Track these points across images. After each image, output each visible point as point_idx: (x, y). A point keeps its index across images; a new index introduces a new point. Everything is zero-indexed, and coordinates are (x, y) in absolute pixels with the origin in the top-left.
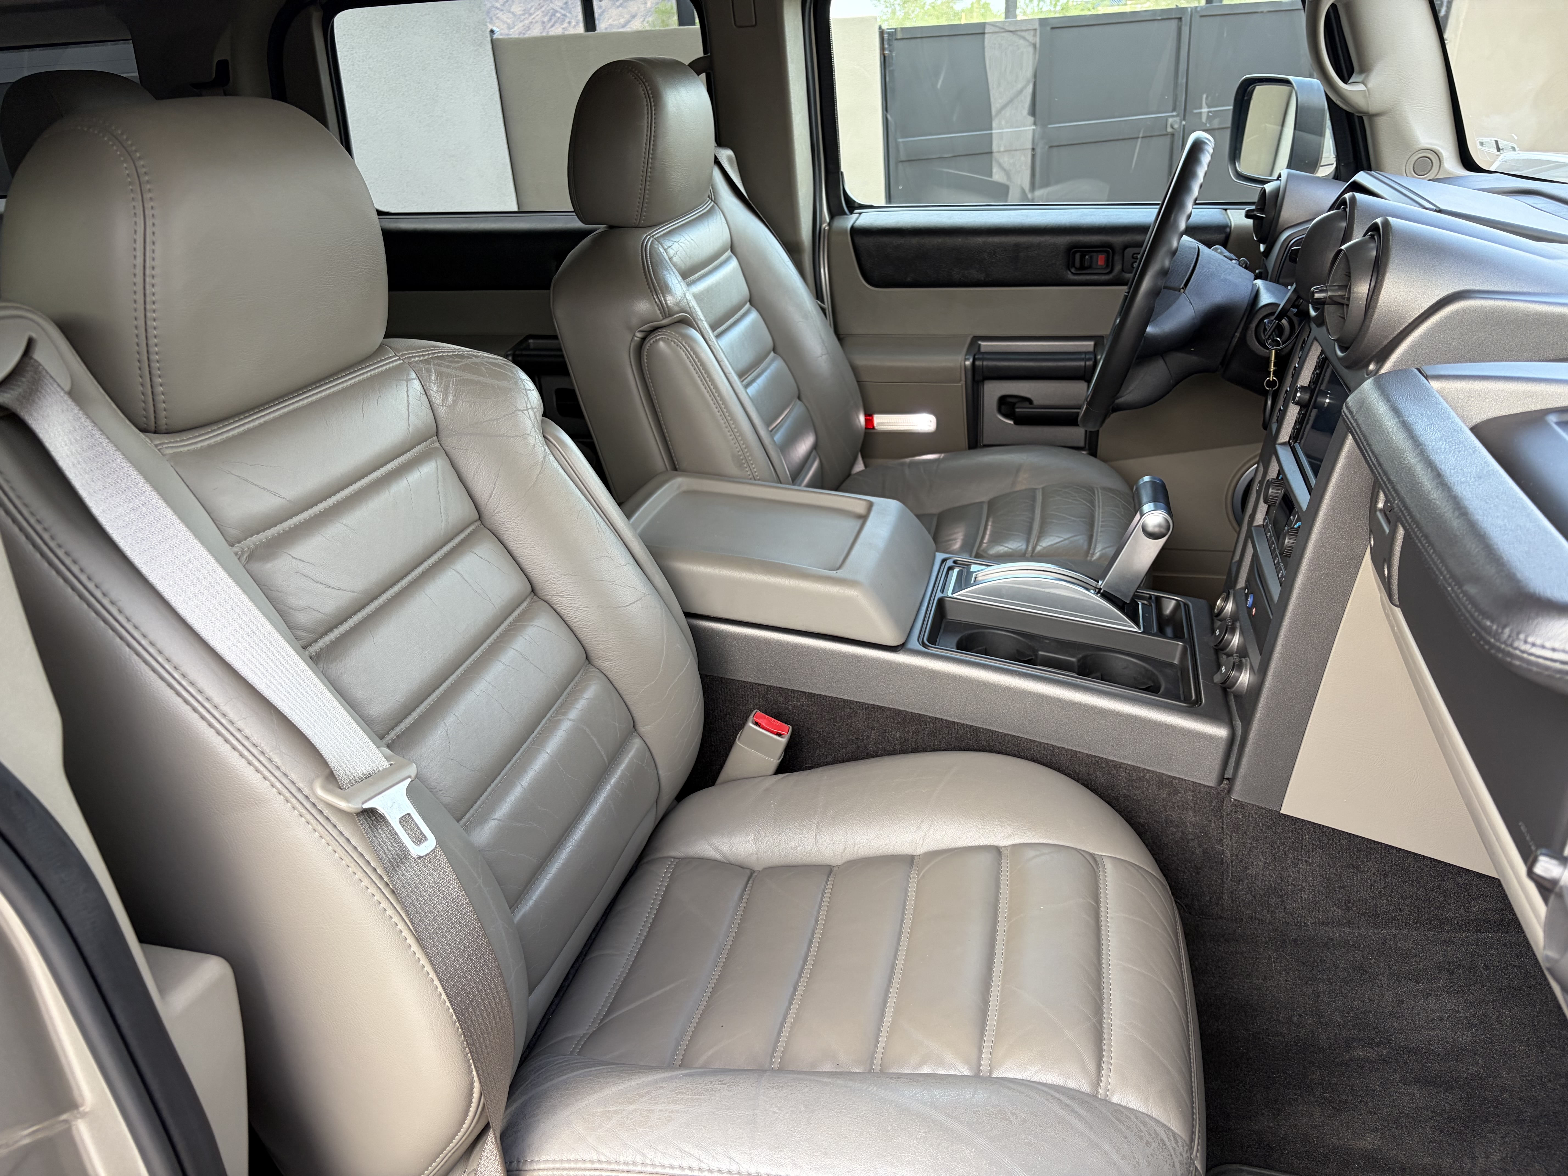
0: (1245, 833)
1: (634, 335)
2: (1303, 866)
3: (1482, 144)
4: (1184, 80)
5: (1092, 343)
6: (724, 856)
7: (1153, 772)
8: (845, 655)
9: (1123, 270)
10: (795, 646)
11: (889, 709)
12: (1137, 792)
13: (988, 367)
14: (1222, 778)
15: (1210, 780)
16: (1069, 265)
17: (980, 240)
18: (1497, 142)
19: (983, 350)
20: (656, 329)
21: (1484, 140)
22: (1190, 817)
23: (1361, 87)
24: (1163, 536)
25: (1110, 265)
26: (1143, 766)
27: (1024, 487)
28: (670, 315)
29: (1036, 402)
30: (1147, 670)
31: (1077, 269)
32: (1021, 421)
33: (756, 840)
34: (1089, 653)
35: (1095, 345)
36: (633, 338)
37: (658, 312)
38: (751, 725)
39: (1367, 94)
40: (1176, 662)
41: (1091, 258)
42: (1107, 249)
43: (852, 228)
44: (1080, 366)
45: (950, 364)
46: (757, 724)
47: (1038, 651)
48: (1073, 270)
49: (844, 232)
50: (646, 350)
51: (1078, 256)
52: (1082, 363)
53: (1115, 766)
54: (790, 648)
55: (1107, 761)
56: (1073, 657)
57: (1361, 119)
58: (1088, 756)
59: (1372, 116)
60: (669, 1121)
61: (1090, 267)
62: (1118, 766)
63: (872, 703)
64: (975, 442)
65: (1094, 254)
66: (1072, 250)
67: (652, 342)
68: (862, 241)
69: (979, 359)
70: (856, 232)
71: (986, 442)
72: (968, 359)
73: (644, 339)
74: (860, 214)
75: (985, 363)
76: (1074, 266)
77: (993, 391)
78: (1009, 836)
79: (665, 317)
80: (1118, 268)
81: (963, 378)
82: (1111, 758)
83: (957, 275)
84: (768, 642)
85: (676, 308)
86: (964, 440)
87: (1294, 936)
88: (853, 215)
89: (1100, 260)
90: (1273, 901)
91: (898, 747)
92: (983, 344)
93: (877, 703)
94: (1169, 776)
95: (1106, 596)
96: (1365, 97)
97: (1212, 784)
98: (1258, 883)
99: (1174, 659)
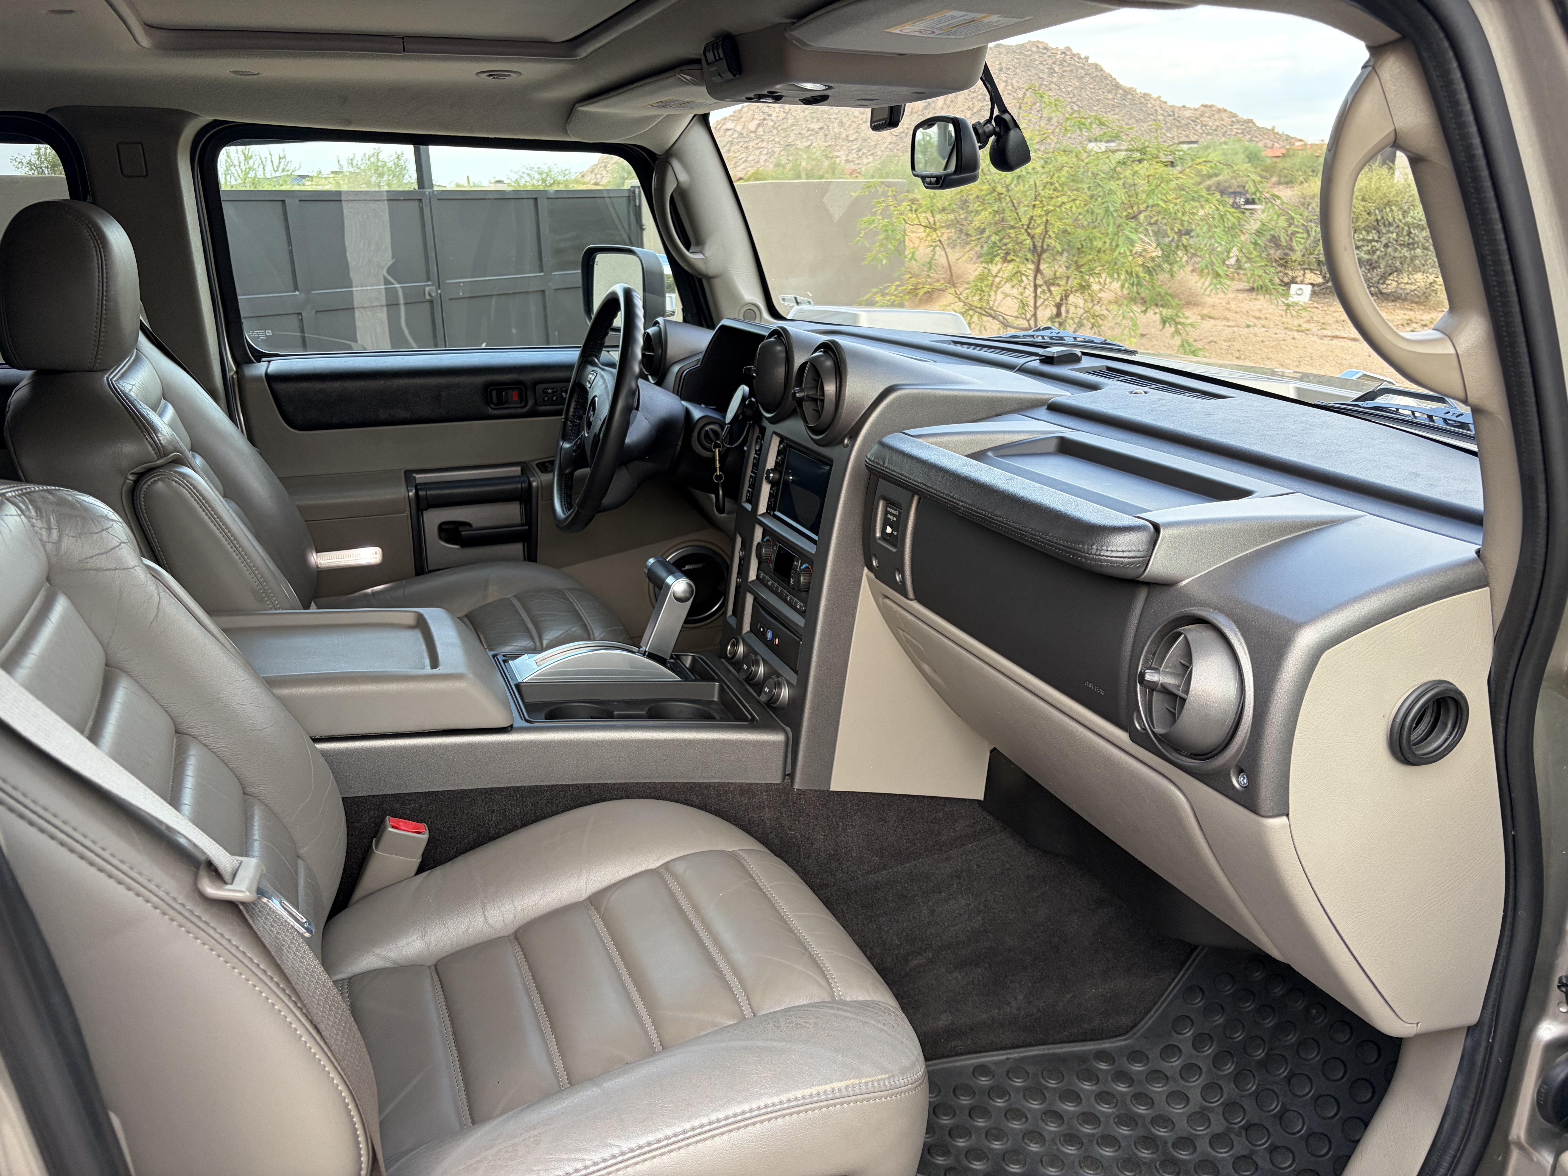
0: (808, 815)
1: (126, 478)
2: (850, 830)
3: (784, 300)
4: (434, 254)
5: (519, 469)
6: (394, 962)
7: (735, 784)
8: (460, 746)
9: (536, 404)
10: (408, 749)
11: (507, 788)
12: (725, 804)
13: (432, 496)
14: (785, 775)
15: (777, 780)
16: (488, 401)
17: (402, 382)
18: (796, 298)
19: (418, 481)
20: (150, 470)
21: (786, 297)
22: (767, 814)
23: (700, 256)
24: (687, 599)
25: (523, 399)
26: (727, 781)
27: (495, 599)
28: (166, 455)
29: (474, 525)
30: (699, 709)
31: (495, 405)
32: (466, 543)
33: (424, 936)
34: (652, 705)
35: (522, 470)
36: (125, 482)
37: (153, 452)
38: (390, 829)
39: (705, 261)
40: (716, 699)
41: (507, 393)
42: (518, 385)
43: (266, 374)
44: (517, 488)
45: (394, 496)
46: (393, 827)
47: (613, 712)
48: (492, 406)
49: (257, 379)
50: (143, 492)
51: (494, 393)
52: (519, 486)
53: (706, 787)
54: (404, 751)
55: (699, 784)
56: (642, 710)
57: (700, 281)
58: (684, 784)
59: (709, 278)
60: (538, 1144)
61: (507, 402)
62: (708, 786)
63: (490, 786)
64: (421, 569)
65: (510, 392)
66: (488, 387)
67: (149, 483)
68: (280, 387)
69: (422, 489)
70: (271, 379)
71: (430, 568)
72: (411, 491)
73: (136, 482)
74: (269, 362)
75: (429, 492)
76: (492, 402)
77: (433, 519)
78: (659, 858)
79: (160, 457)
80: (531, 402)
81: (408, 508)
82: (701, 781)
83: (383, 415)
84: (380, 751)
85: (170, 448)
86: (411, 567)
87: (853, 889)
88: (261, 363)
89: (514, 395)
90: (834, 865)
91: (519, 823)
92: (418, 476)
93: (494, 786)
94: (747, 784)
95: (651, 656)
96: (705, 263)
97: (779, 782)
98: (822, 854)
99: (713, 697)
